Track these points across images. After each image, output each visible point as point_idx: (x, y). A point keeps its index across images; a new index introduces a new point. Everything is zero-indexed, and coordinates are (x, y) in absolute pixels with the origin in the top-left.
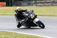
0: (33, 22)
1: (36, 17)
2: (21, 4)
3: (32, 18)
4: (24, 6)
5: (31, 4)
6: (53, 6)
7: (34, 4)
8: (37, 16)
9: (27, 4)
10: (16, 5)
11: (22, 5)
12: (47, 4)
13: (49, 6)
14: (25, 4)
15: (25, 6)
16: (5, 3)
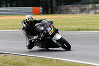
0: (52, 40)
1: (56, 31)
3: (50, 33)
4: (73, 14)
5: (85, 9)
8: (58, 30)
9: (78, 10)
11: (71, 12)
14: (76, 11)
16: (41, 9)
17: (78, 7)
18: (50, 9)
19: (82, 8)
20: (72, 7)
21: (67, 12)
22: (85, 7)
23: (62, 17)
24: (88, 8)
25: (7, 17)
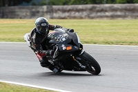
5: (38, 12)
6: (92, 18)
7: (47, 12)
12: (77, 14)
13: (81, 18)
17: (28, 8)
19: (34, 10)
20: (20, 8)
21: (12, 15)
22: (38, 10)
24: (41, 10)
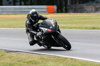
2: (83, 8)
4: (88, 12)
9: (93, 9)
10: (73, 10)
11: (86, 10)
14: (90, 10)
15: (91, 12)
16: (55, 7)
18: (64, 7)
23: (77, 16)
25: (20, 15)
